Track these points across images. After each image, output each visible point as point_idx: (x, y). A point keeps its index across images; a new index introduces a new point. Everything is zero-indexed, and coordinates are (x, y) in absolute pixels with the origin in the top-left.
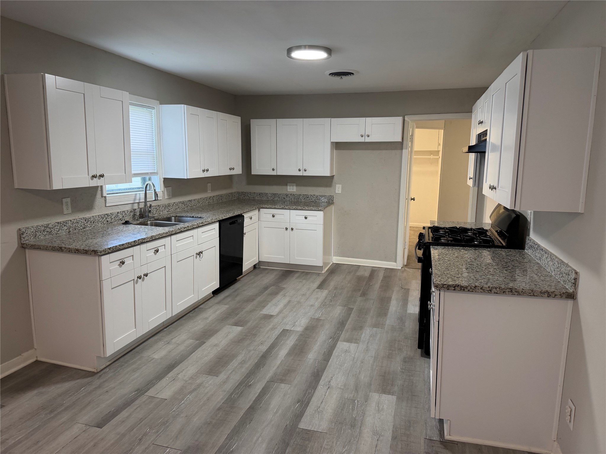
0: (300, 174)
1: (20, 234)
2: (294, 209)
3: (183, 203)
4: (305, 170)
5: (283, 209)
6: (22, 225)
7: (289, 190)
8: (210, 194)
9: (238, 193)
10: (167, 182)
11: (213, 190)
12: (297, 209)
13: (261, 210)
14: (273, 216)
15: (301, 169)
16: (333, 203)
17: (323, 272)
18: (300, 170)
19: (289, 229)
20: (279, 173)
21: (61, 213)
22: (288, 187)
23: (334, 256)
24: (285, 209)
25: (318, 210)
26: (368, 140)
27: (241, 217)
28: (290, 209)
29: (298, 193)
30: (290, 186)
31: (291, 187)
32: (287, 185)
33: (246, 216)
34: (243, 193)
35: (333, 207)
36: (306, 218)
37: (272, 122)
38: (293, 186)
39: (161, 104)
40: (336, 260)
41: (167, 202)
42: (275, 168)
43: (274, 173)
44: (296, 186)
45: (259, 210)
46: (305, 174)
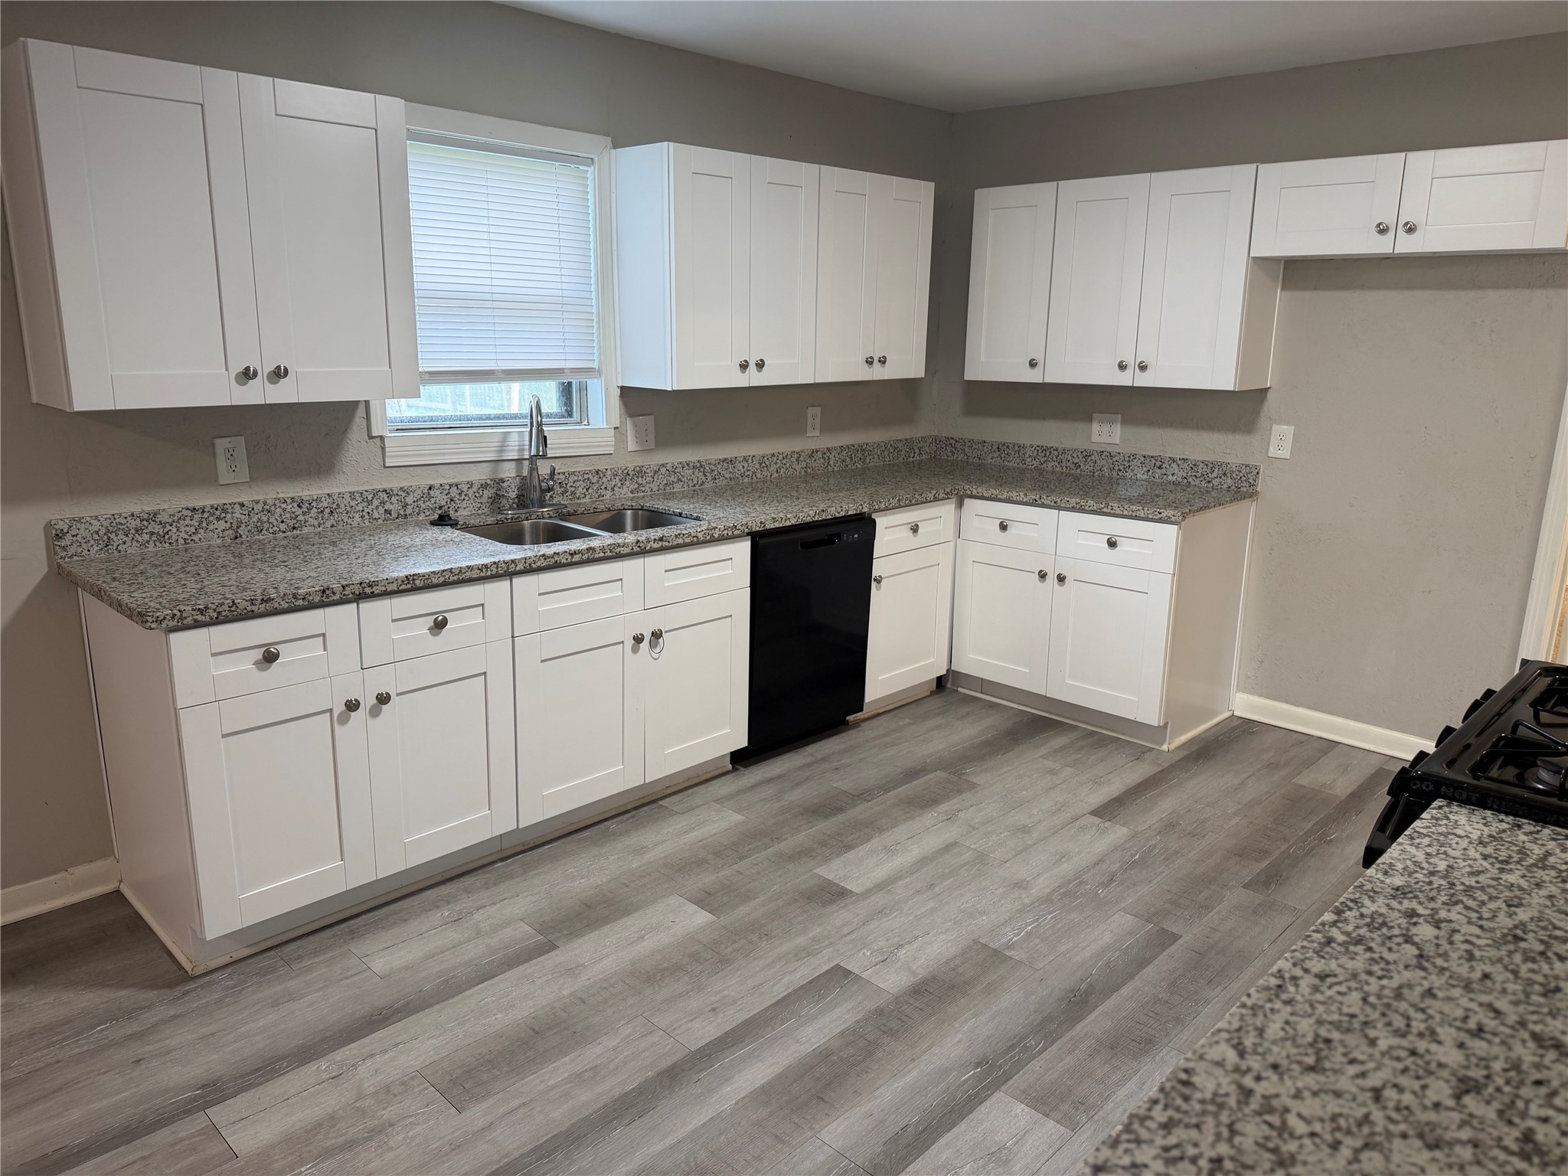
0: (1124, 379)
1: (55, 536)
2: (1073, 509)
3: (700, 466)
4: (1143, 368)
5: (1034, 504)
6: (60, 513)
7: (1095, 438)
8: (813, 440)
9: (936, 440)
10: (634, 399)
11: (826, 428)
12: (1082, 510)
13: (967, 501)
14: (1003, 527)
15: (1129, 360)
16: (1252, 495)
17: (1165, 747)
18: (1122, 367)
19: (1052, 578)
20: (1054, 376)
21: (210, 480)
22: (1095, 426)
23: (1238, 689)
24: (1043, 506)
25: (1160, 521)
26: (1407, 245)
27: (864, 525)
28: (1059, 508)
29: (1127, 450)
30: (1101, 421)
31: (1106, 428)
32: (1090, 420)
33: (882, 522)
34: (952, 443)
35: (1250, 510)
36: (1112, 544)
37: (1043, 191)
38: (1111, 422)
39: (616, 145)
40: (1245, 704)
41: (632, 463)
42: (1039, 358)
43: (1034, 377)
44: (1124, 423)
45: (960, 505)
46: (1143, 380)
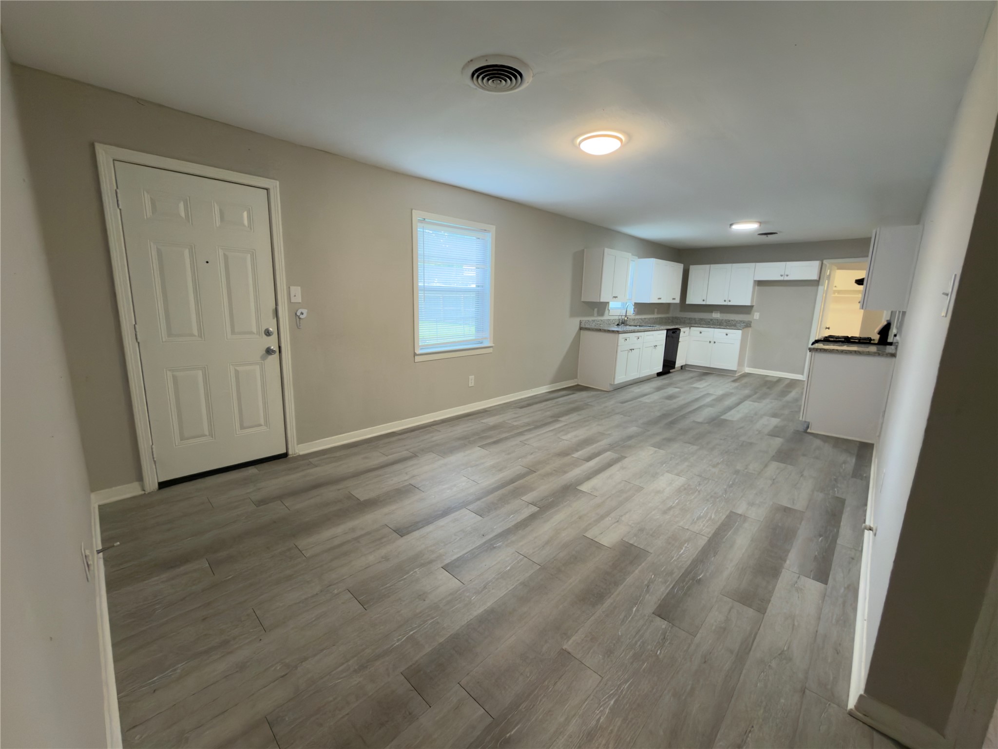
0: (725, 303)
1: (581, 323)
2: (718, 328)
3: (641, 319)
4: (730, 301)
5: (708, 328)
7: (713, 316)
8: (656, 316)
9: (673, 317)
10: (637, 305)
11: (658, 313)
12: (720, 328)
13: (692, 328)
14: (701, 333)
15: (726, 300)
16: (750, 327)
17: (736, 375)
18: (725, 301)
19: (712, 343)
20: (708, 303)
21: (592, 315)
22: (713, 314)
23: (747, 367)
24: (711, 328)
25: (738, 330)
26: (786, 278)
27: (679, 330)
28: (714, 328)
29: (721, 318)
30: (715, 313)
31: (716, 314)
32: (712, 312)
33: (682, 330)
34: (677, 318)
35: (750, 329)
36: (727, 335)
37: (706, 267)
38: (717, 313)
39: (639, 258)
40: (748, 370)
41: (633, 317)
42: (705, 299)
43: (704, 303)
44: (720, 313)
45: (690, 328)
46: (729, 304)
